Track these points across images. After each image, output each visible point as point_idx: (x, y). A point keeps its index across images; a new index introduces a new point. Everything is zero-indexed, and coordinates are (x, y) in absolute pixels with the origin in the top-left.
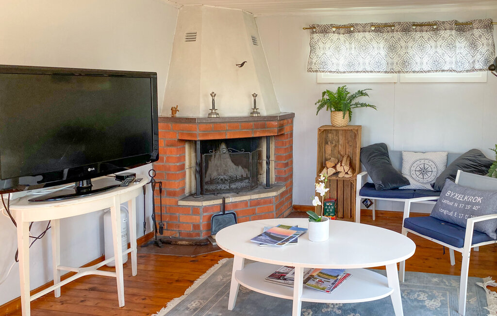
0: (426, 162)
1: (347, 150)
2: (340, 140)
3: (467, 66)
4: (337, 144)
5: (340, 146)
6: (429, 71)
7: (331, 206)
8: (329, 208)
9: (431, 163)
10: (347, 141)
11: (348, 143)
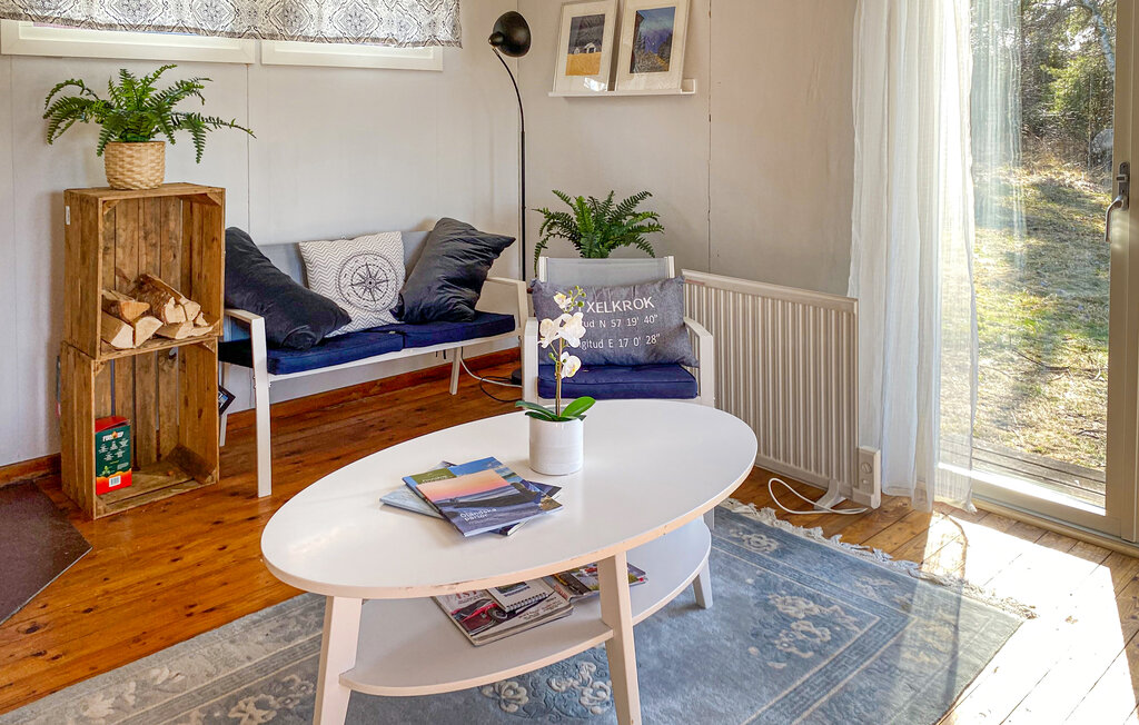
0: (370, 260)
1: (144, 260)
2: (120, 232)
3: (414, 33)
4: (111, 245)
5: (119, 251)
6: (338, 39)
7: (117, 441)
8: (114, 447)
9: (380, 260)
10: (142, 233)
11: (145, 238)
